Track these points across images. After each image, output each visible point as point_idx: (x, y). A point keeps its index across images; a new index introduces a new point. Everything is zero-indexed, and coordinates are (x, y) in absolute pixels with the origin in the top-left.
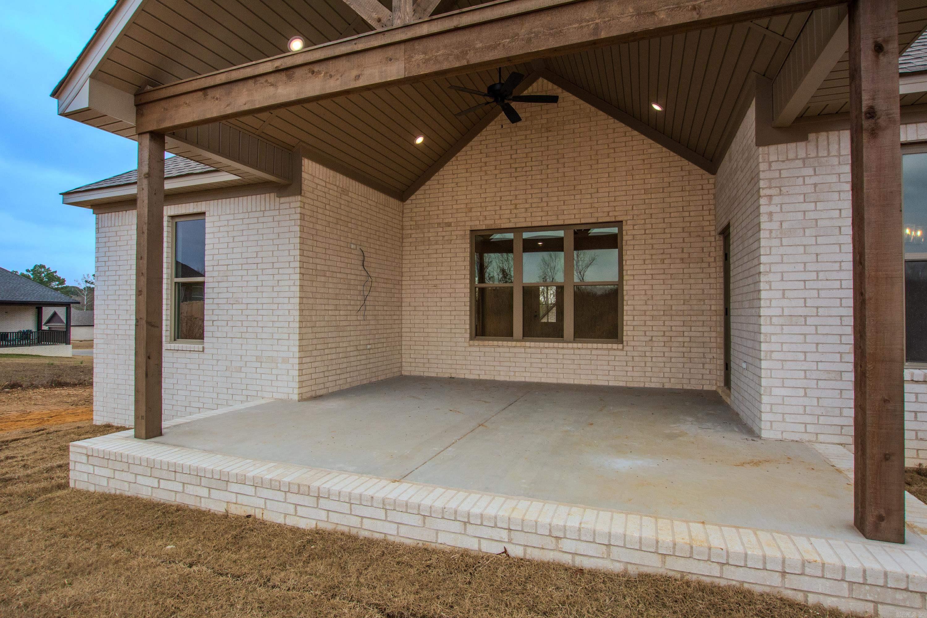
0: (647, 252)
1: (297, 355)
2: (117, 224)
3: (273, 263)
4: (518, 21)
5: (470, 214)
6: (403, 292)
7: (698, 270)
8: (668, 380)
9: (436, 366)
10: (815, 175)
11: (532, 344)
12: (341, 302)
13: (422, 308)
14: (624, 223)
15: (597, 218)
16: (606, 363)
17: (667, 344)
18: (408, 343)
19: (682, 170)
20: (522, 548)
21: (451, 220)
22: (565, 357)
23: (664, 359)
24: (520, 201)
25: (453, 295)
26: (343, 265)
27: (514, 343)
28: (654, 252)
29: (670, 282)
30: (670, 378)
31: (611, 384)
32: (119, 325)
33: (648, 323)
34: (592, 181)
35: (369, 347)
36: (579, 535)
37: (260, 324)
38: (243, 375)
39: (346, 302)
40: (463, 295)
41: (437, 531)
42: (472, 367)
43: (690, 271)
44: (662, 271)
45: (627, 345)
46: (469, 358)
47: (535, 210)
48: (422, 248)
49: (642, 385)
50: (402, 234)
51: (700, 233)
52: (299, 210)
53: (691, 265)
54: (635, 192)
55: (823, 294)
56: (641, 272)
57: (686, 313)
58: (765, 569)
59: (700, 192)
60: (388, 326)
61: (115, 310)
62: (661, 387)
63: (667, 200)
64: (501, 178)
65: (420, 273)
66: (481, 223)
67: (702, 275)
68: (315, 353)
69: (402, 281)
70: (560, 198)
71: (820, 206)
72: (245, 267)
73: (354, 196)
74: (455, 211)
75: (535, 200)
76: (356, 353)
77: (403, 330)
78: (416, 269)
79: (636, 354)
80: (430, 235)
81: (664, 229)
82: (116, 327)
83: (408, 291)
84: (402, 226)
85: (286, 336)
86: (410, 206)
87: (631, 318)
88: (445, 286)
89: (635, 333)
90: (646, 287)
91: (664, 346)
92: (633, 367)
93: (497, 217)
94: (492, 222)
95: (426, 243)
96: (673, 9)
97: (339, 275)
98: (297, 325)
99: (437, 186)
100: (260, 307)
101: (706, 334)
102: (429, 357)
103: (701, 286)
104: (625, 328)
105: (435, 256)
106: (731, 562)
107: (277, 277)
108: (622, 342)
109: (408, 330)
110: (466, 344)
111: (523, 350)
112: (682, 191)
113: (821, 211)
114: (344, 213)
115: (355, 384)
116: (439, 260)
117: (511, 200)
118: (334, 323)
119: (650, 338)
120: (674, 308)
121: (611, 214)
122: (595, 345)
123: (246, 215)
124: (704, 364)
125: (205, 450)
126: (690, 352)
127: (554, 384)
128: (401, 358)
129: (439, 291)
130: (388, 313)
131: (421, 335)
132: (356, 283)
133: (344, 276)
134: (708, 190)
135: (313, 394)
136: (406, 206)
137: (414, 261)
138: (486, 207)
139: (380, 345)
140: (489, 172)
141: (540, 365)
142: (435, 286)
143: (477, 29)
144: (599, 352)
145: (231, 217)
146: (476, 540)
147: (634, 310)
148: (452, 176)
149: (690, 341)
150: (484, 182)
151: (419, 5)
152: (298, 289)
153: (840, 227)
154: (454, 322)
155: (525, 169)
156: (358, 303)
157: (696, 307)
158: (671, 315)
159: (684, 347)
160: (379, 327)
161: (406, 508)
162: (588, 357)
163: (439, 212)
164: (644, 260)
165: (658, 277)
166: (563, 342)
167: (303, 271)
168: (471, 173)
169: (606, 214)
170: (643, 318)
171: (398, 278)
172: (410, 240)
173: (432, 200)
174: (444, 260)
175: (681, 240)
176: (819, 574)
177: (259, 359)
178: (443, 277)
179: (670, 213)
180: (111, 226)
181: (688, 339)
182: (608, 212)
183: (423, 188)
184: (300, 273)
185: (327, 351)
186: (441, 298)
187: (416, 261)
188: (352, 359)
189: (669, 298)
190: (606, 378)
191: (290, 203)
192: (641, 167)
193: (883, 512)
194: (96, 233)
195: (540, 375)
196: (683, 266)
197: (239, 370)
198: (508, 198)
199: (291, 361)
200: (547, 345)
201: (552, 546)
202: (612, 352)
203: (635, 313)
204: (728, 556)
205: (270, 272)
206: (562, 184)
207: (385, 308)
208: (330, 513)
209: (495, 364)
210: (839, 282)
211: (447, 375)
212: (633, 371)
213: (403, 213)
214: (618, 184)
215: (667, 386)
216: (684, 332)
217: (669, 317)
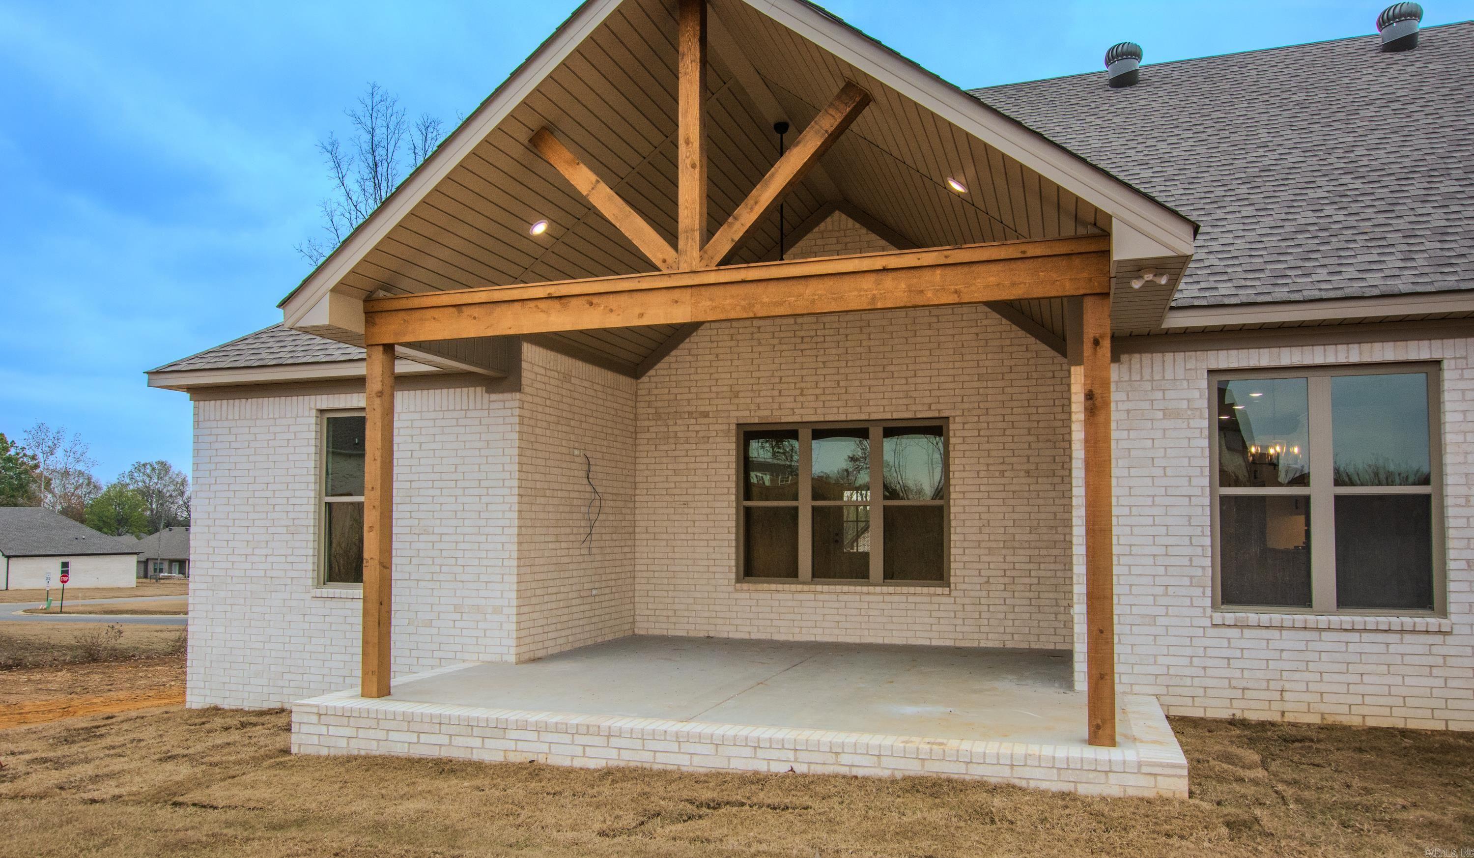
0: (981, 461)
1: (514, 603)
2: (230, 417)
3: (480, 480)
4: (803, 282)
5: (736, 401)
6: (637, 511)
7: (1049, 487)
8: (1010, 637)
9: (686, 620)
10: (1128, 400)
11: (826, 588)
12: (563, 530)
13: (665, 536)
14: (951, 420)
15: (915, 412)
16: (928, 614)
17: (1009, 588)
18: (645, 587)
19: (1027, 350)
20: (806, 765)
21: (708, 408)
22: (872, 605)
23: (1004, 608)
24: (808, 385)
25: (711, 517)
26: (564, 480)
27: (799, 587)
28: (991, 461)
29: (1012, 502)
30: (1013, 634)
31: (935, 643)
32: (233, 563)
33: (984, 558)
34: (907, 361)
35: (594, 592)
36: (855, 749)
37: (460, 562)
38: (434, 631)
39: (568, 530)
40: (726, 518)
41: (729, 758)
42: (739, 622)
43: (1038, 487)
44: (1001, 488)
45: (956, 589)
46: (735, 608)
47: (828, 398)
48: (666, 447)
49: (975, 644)
50: (636, 426)
51: (1051, 437)
52: (517, 412)
53: (1040, 480)
54: (967, 378)
55: (1136, 530)
56: (973, 488)
57: (1033, 544)
58: (998, 764)
59: (1049, 382)
60: (618, 563)
61: (228, 541)
62: (1002, 646)
63: (1009, 390)
64: (782, 351)
65: (661, 485)
66: (752, 414)
67: (1053, 494)
68: (534, 600)
69: (635, 495)
70: (865, 383)
71: (1133, 434)
72: (437, 484)
73: (577, 382)
74: (714, 395)
75: (829, 384)
76: (578, 601)
77: (637, 568)
78: (657, 479)
79: (967, 601)
80: (677, 428)
81: (1005, 429)
82: (230, 565)
83: (645, 511)
84: (636, 414)
85: (498, 578)
86: (647, 386)
87: (961, 551)
88: (699, 504)
89: (966, 572)
90: (980, 509)
91: (1005, 590)
92: (963, 619)
93: (776, 406)
94: (767, 413)
95: (671, 441)
96: (938, 290)
97: (559, 494)
98: (515, 563)
99: (688, 358)
100: (460, 538)
101: (1059, 574)
102: (676, 607)
103: (1054, 509)
104: (953, 565)
105: (685, 459)
106: (974, 761)
107: (485, 499)
108: (949, 586)
109: (644, 568)
110: (731, 589)
111: (812, 596)
112: (1028, 378)
113: (1134, 440)
114: (565, 407)
115: (578, 645)
116: (692, 466)
117: (795, 383)
118: (554, 560)
119: (986, 579)
120: (1017, 537)
121: (933, 407)
122: (912, 590)
123: (441, 415)
124: (1056, 614)
125: (460, 705)
126: (1039, 598)
127: (855, 644)
128: (634, 609)
129: (692, 511)
130: (617, 543)
131: (663, 574)
132: (579, 502)
133: (566, 494)
134: (1062, 378)
135: (531, 655)
136: (641, 386)
137: (652, 467)
138: (760, 391)
139: (607, 591)
140: (763, 342)
141: (837, 618)
142: (685, 504)
143: (764, 284)
144: (918, 599)
145: (417, 416)
146: (765, 762)
147: (965, 540)
148: (709, 345)
149: (1039, 584)
150: (757, 355)
151: (706, 252)
152: (515, 515)
153: (1153, 459)
154: (713, 556)
155: (815, 340)
156: (582, 530)
157: (1045, 537)
158: (1014, 548)
159: (1030, 591)
160: (606, 564)
161: (700, 739)
162: (903, 606)
163: (690, 396)
164: (978, 472)
165: (997, 495)
166: (868, 585)
167: (522, 492)
168: (738, 341)
169: (926, 407)
170: (977, 551)
171: (630, 492)
172: (648, 435)
173: (680, 378)
174: (698, 466)
175: (1026, 446)
176: (1037, 764)
177: (457, 609)
178: (697, 491)
179: (1012, 408)
180: (221, 420)
181: (1035, 581)
182: (930, 405)
183: (666, 359)
184: (519, 495)
185: (546, 598)
186: (694, 521)
187: (657, 467)
188: (575, 609)
189: (1011, 523)
190: (926, 635)
191: (504, 401)
192: (974, 343)
193: (1099, 722)
194: (194, 429)
195: (836, 631)
196: (1030, 480)
197: (429, 624)
198: (791, 379)
199: (506, 610)
200: (846, 588)
201: (832, 761)
202: (935, 599)
203: (966, 544)
204: (971, 756)
205: (476, 492)
206: (866, 362)
207: (615, 537)
208: (622, 751)
209: (772, 616)
210: (1151, 518)
211: (702, 634)
212: (964, 624)
213: (636, 396)
214: (943, 365)
215: (1010, 645)
216: (1030, 570)
217: (1011, 551)
